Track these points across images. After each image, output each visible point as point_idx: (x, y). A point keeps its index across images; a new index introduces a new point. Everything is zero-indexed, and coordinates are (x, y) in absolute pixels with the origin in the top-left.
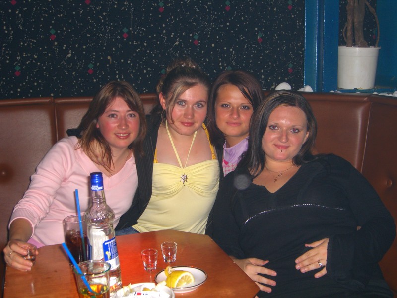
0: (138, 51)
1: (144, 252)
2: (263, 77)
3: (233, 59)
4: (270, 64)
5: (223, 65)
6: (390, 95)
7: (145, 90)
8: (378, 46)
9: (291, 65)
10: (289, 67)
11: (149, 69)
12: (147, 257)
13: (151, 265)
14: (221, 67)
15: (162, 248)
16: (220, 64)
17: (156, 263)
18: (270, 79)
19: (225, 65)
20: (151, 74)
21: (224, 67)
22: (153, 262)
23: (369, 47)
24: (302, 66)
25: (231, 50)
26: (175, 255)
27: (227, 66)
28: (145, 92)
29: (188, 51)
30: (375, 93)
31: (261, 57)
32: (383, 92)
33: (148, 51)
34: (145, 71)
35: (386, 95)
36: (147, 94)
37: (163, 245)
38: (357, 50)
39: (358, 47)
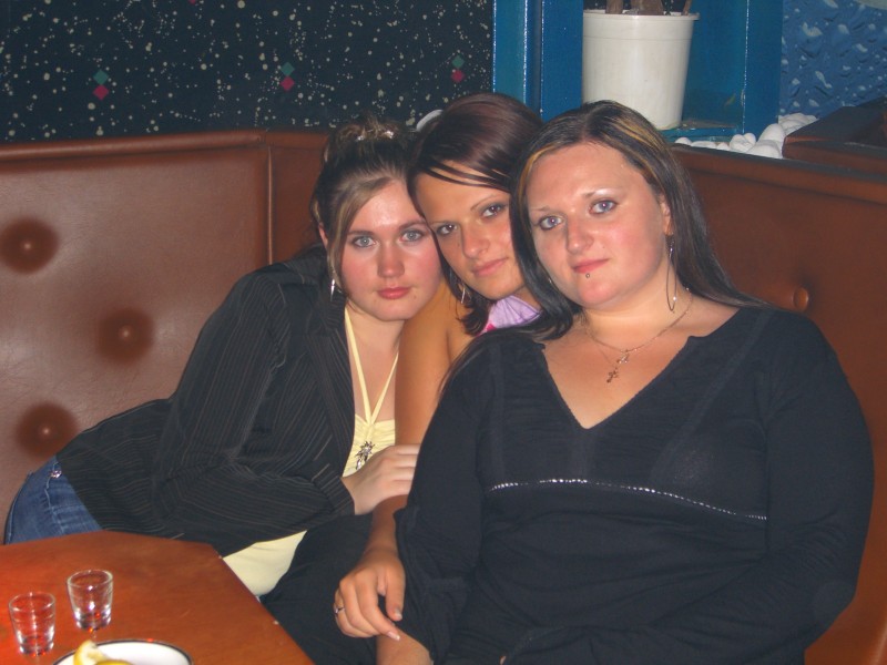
0: (25, 18)
1: (17, 603)
2: (381, 93)
3: (299, 43)
4: (402, 57)
5: (269, 60)
6: (722, 147)
7: (49, 130)
8: (692, 11)
9: (458, 62)
10: (454, 68)
11: (58, 70)
12: (25, 616)
13: (39, 637)
14: (265, 67)
15: (70, 589)
16: (262, 57)
17: (51, 632)
18: (401, 98)
19: (276, 59)
20: (64, 84)
21: (273, 66)
22: (43, 629)
23: (668, 14)
24: (489, 64)
25: (292, 17)
26: (107, 606)
27: (281, 62)
28: (47, 135)
29: (169, 20)
30: (682, 141)
31: (375, 40)
32: (704, 137)
33: (56, 20)
34: (47, 77)
35: (710, 145)
36: (54, 140)
37: (74, 580)
38: (636, 21)
39: (638, 14)
